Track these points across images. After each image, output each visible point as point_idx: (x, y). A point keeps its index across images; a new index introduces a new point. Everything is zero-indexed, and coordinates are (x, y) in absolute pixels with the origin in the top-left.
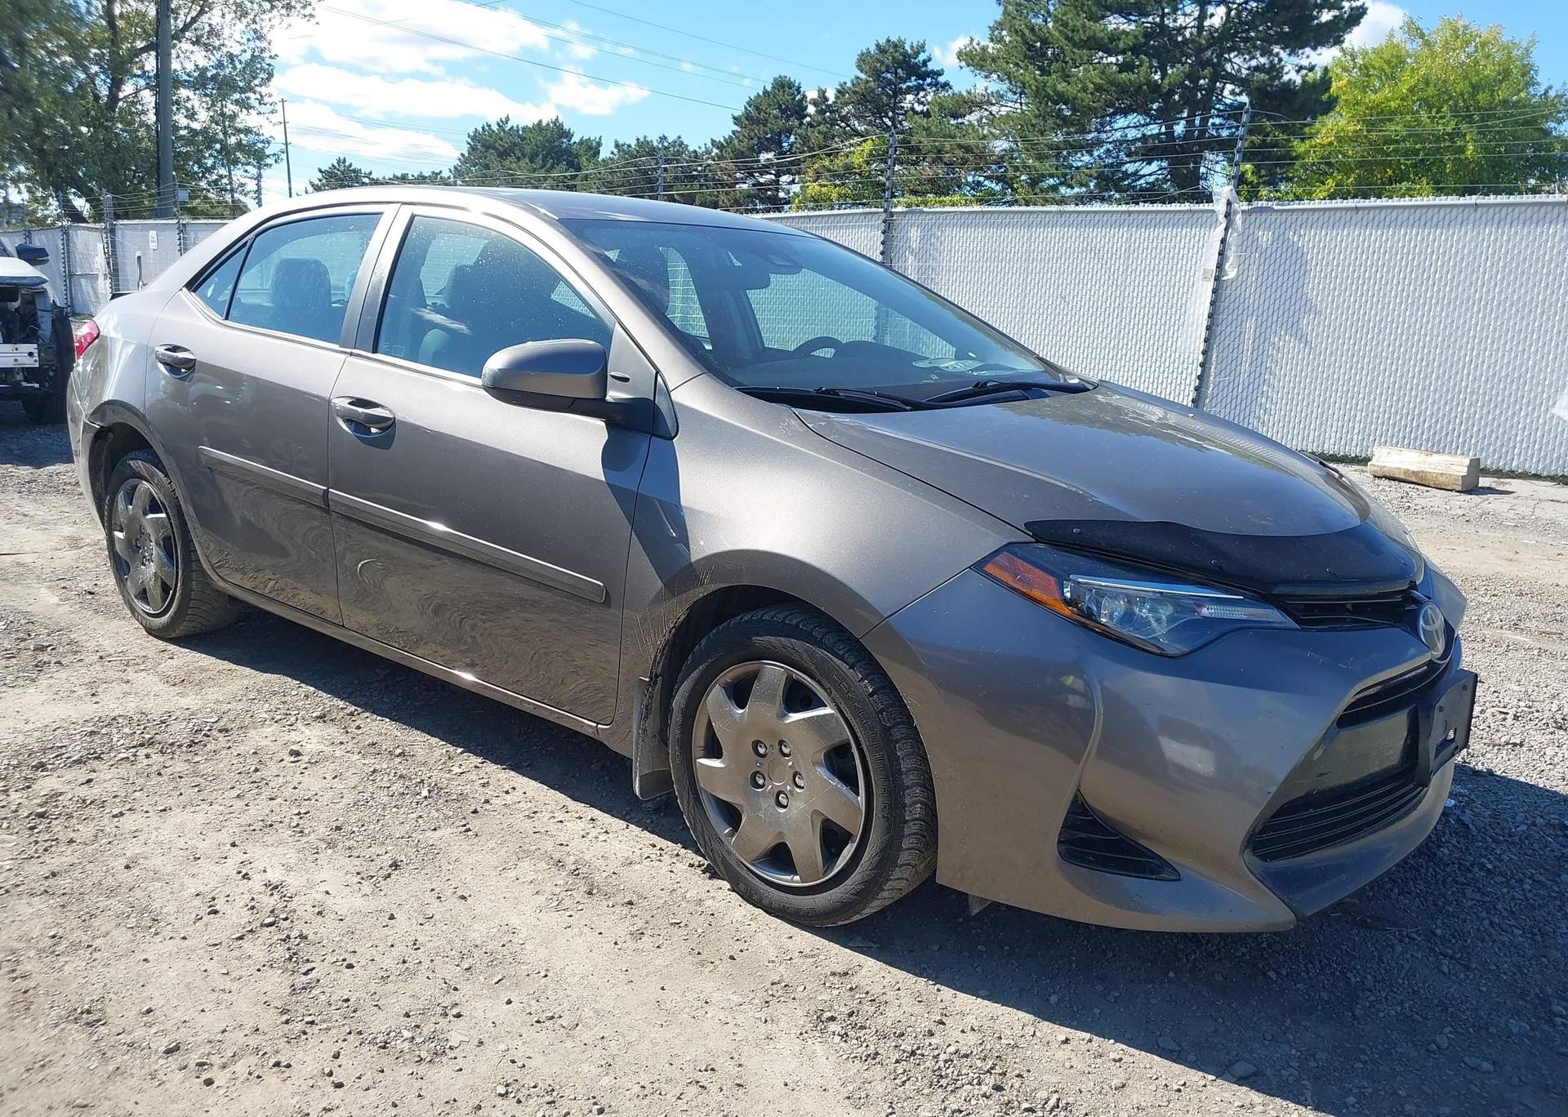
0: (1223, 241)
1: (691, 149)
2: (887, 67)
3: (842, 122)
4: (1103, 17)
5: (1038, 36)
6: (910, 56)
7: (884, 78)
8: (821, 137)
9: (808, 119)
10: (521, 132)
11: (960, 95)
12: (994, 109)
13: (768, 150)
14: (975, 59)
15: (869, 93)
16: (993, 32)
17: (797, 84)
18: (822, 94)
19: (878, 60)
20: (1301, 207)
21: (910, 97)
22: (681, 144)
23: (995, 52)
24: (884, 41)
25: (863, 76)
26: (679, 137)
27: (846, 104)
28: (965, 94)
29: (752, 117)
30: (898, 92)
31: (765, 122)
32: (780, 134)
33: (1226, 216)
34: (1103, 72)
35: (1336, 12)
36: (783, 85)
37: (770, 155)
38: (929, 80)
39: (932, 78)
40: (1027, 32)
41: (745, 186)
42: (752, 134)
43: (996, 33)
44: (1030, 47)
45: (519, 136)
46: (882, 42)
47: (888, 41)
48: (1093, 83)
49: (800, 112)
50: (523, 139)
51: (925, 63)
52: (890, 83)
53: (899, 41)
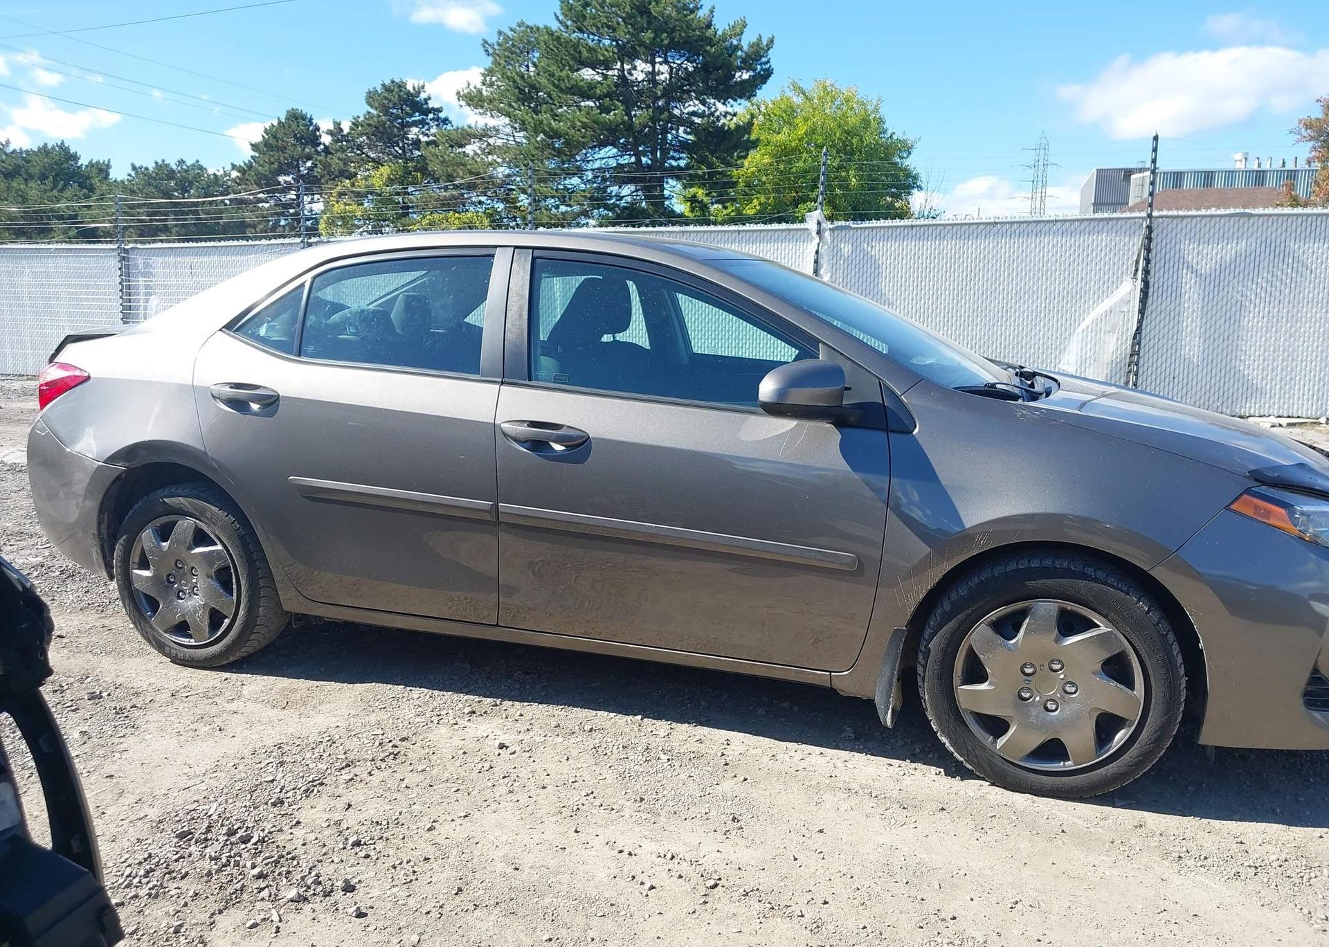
0: (817, 252)
1: (211, 171)
2: (395, 104)
3: (358, 150)
4: (578, 70)
5: (528, 83)
6: (412, 95)
7: (392, 113)
8: (341, 163)
9: (322, 147)
10: (24, 155)
11: (463, 129)
12: (491, 141)
13: (286, 174)
14: (473, 100)
15: (381, 126)
16: (485, 78)
17: (308, 116)
18: (338, 125)
19: (385, 98)
20: (870, 225)
21: (415, 130)
22: (201, 168)
23: (489, 94)
24: (389, 82)
25: (374, 112)
26: (198, 161)
27: (361, 135)
28: (466, 127)
29: (271, 144)
30: (405, 126)
31: (283, 149)
32: (297, 160)
33: (818, 233)
34: (588, 113)
35: (751, 73)
36: (295, 117)
37: (289, 178)
38: (431, 116)
39: (434, 114)
40: (518, 79)
41: (267, 205)
42: (272, 159)
43: (488, 78)
44: (521, 91)
45: (23, 159)
46: (387, 82)
47: (393, 82)
48: (580, 122)
49: (314, 140)
50: (28, 162)
51: (426, 100)
52: (398, 117)
53: (402, 82)
